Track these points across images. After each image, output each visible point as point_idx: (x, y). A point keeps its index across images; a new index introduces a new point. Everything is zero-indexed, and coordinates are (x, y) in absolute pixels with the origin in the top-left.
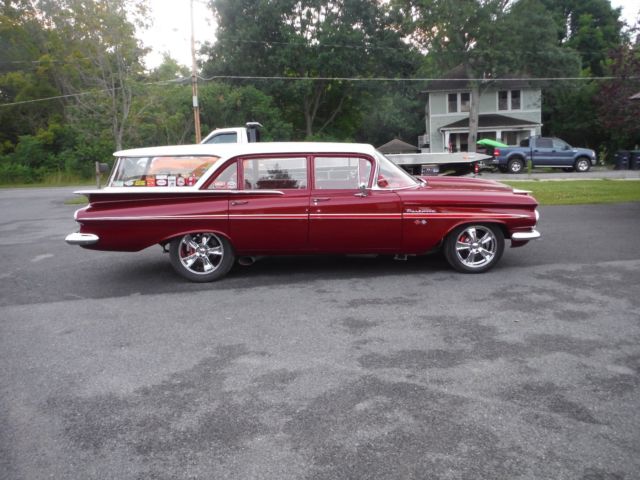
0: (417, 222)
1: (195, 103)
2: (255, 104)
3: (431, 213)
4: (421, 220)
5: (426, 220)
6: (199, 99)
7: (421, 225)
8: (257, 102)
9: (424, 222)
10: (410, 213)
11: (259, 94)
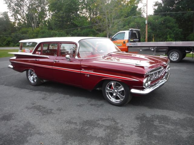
0: (86, 75)
1: (146, 23)
2: (169, 22)
3: (92, 72)
4: (87, 75)
5: (89, 75)
6: (148, 21)
7: (87, 76)
8: (169, 21)
9: (88, 76)
10: (83, 71)
11: (171, 18)
